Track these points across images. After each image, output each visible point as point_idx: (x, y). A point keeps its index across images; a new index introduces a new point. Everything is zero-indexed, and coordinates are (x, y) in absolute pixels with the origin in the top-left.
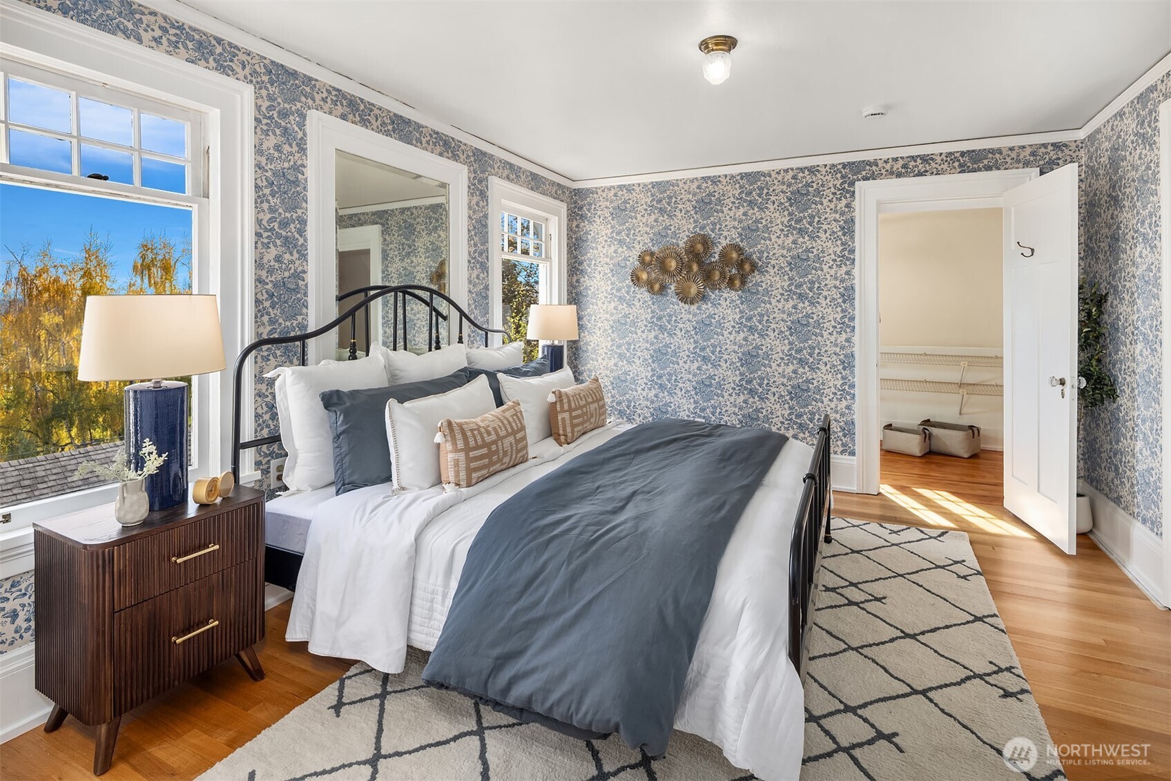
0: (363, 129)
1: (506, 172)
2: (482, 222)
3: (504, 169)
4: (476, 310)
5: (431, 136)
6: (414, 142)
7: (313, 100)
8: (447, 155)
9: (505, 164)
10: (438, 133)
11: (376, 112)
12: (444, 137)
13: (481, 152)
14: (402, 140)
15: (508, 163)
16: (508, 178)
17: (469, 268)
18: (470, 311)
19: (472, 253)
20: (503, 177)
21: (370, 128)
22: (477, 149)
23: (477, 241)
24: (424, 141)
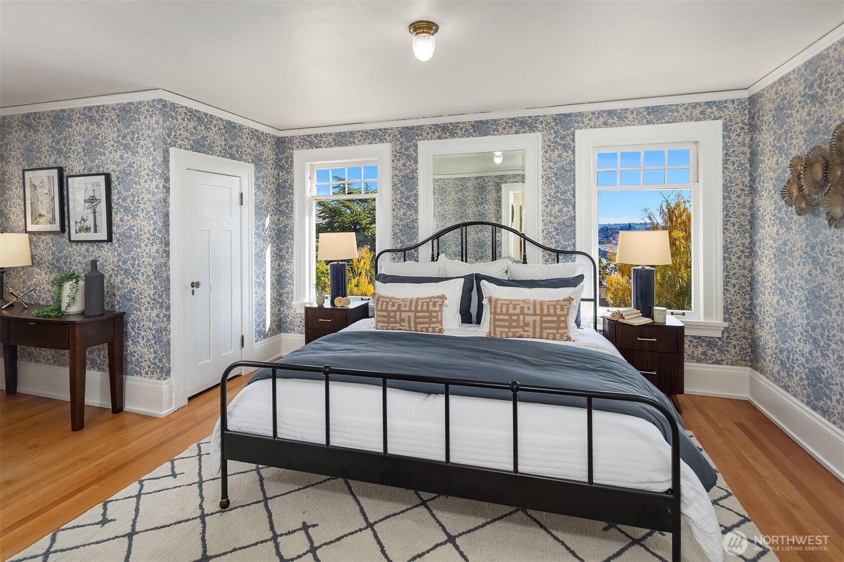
1: (602, 120)
2: (566, 169)
3: (599, 118)
4: (558, 235)
5: (507, 123)
6: (492, 132)
7: (422, 136)
8: (523, 130)
9: (601, 113)
10: (514, 119)
11: (461, 126)
12: (520, 119)
13: (565, 115)
14: (481, 135)
15: (604, 111)
16: (605, 124)
17: (550, 205)
18: (550, 237)
19: (552, 194)
20: (597, 125)
21: (456, 136)
22: (559, 114)
23: (559, 184)
24: (500, 129)
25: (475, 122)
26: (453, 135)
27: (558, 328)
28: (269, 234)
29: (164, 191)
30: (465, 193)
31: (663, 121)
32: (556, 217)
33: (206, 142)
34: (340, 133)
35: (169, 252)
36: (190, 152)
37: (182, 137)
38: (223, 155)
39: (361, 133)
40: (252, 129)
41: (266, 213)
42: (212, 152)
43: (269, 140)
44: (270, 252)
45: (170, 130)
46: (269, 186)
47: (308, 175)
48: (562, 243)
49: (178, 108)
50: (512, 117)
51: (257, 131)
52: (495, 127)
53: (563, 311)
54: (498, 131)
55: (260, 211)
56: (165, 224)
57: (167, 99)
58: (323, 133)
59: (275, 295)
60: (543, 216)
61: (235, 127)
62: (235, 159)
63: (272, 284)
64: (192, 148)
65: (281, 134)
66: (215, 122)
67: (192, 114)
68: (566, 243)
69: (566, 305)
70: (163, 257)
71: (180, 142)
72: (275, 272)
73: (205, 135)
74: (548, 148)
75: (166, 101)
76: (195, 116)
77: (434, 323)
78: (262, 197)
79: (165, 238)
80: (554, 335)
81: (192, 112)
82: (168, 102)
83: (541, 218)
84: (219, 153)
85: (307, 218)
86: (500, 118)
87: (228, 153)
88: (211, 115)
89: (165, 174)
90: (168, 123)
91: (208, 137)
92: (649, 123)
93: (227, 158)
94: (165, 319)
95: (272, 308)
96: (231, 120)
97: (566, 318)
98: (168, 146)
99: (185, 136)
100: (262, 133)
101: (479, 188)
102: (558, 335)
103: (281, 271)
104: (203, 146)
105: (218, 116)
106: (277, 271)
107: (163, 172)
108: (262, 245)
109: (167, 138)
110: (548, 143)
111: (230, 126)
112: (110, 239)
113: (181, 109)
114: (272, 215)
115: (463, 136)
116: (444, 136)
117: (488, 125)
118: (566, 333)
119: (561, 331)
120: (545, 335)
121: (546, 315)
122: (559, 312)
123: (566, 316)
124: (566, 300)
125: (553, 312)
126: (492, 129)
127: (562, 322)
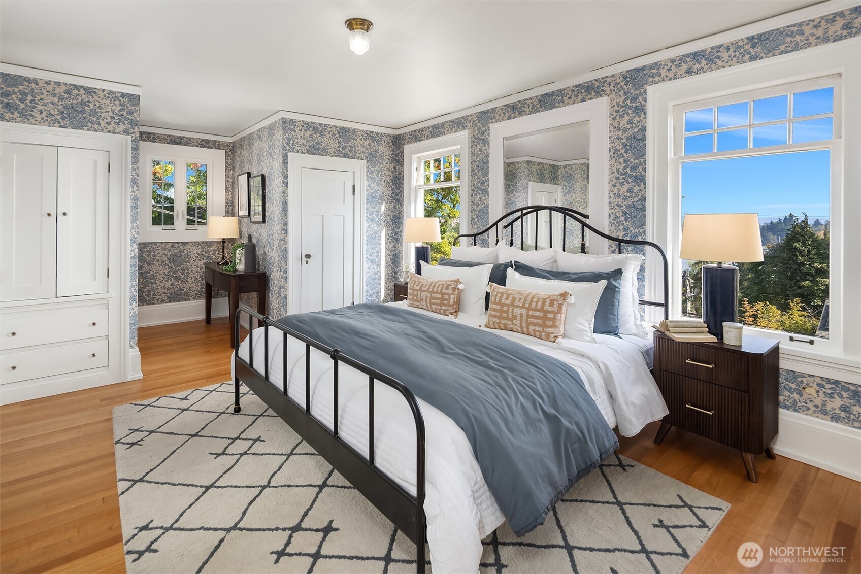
1: (684, 67)
2: (638, 137)
3: (680, 66)
4: (626, 221)
5: (573, 91)
6: (557, 104)
7: (495, 118)
8: (589, 97)
9: (683, 59)
10: (580, 85)
12: (586, 85)
13: (637, 70)
14: (546, 109)
15: (688, 55)
16: (689, 72)
17: (618, 184)
18: (617, 223)
19: (621, 170)
20: (678, 75)
21: (524, 114)
22: (630, 71)
23: (628, 157)
24: (566, 99)
25: (542, 96)
26: (521, 113)
27: (544, 326)
28: (384, 219)
29: (283, 185)
31: (777, 52)
32: (625, 199)
33: (320, 146)
34: (435, 125)
35: (287, 230)
36: (306, 155)
37: (299, 144)
38: (337, 155)
39: (449, 123)
40: (366, 131)
41: (381, 201)
42: (326, 153)
43: (384, 138)
44: (385, 235)
45: (289, 140)
46: (384, 178)
47: (414, 166)
48: (631, 231)
49: (296, 122)
50: (578, 83)
51: (371, 132)
52: (560, 98)
53: (552, 306)
54: (563, 102)
55: (372, 199)
56: (283, 209)
57: (287, 117)
58: (424, 127)
59: (390, 272)
60: (610, 197)
61: (349, 132)
62: (348, 157)
63: (387, 262)
64: (308, 152)
65: (397, 133)
66: (329, 129)
67: (308, 125)
68: (636, 231)
69: (557, 301)
70: (282, 234)
71: (297, 148)
72: (390, 252)
73: (320, 141)
74: (616, 114)
75: (285, 119)
76: (311, 127)
77: (445, 305)
78: (376, 188)
79: (284, 220)
80: (540, 333)
81: (308, 124)
82: (287, 119)
83: (607, 200)
84: (333, 154)
85: (413, 206)
86: (565, 86)
87: (342, 153)
88: (325, 125)
89: (284, 173)
90: (287, 135)
91: (322, 142)
92: (753, 59)
93: (340, 157)
94: (283, 280)
95: (386, 283)
96: (345, 126)
97: (555, 316)
98: (287, 152)
99: (302, 143)
100: (378, 134)
102: (544, 334)
103: (397, 252)
104: (318, 149)
105: (332, 124)
106: (392, 251)
107: (283, 171)
108: (376, 229)
109: (286, 146)
110: (616, 108)
111: (343, 132)
112: (264, 221)
113: (299, 123)
114: (387, 203)
115: (531, 113)
116: (513, 115)
117: (554, 97)
118: (553, 333)
119: (547, 330)
120: (531, 332)
121: (533, 310)
122: (547, 307)
123: (555, 313)
124: (561, 295)
125: (540, 306)
126: (558, 101)
127: (550, 319)
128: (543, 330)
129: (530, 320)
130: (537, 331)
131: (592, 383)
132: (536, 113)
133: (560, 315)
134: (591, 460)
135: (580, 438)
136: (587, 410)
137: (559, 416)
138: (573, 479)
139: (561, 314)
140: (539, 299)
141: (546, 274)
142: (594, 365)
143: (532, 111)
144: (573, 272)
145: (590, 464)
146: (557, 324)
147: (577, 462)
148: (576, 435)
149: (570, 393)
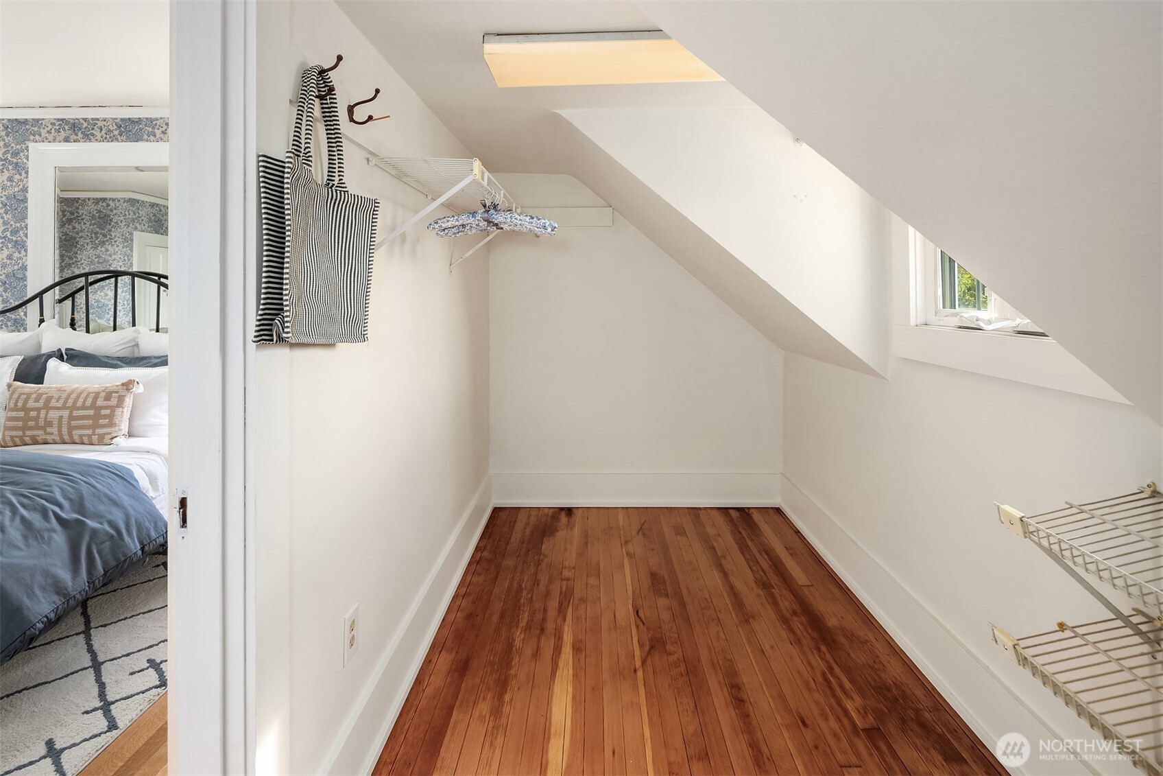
0: (88, 144)
6: (146, 137)
7: (40, 135)
11: (100, 124)
14: (129, 139)
21: (93, 140)
25: (122, 120)
26: (88, 137)
27: (95, 426)
30: (77, 225)
52: (150, 130)
53: (109, 400)
54: (155, 136)
69: (117, 392)
80: (89, 436)
86: (158, 116)
97: (113, 412)
101: (100, 218)
102: (95, 438)
115: (104, 139)
116: (73, 137)
117: (141, 126)
118: (110, 434)
119: (99, 431)
120: (76, 438)
121: (79, 409)
122: (100, 402)
123: (113, 409)
124: (123, 384)
125: (90, 402)
126: (146, 132)
127: (105, 417)
128: (94, 432)
129: (74, 423)
130: (85, 435)
131: (153, 480)
132: (112, 141)
133: (121, 409)
134: (124, 555)
135: (112, 537)
136: (132, 506)
137: (84, 519)
138: (97, 581)
139: (123, 408)
140: (89, 394)
141: (115, 362)
142: (161, 459)
143: (106, 138)
144: (157, 355)
145: (123, 559)
146: (116, 421)
147: (104, 563)
148: (107, 533)
149: (108, 492)
